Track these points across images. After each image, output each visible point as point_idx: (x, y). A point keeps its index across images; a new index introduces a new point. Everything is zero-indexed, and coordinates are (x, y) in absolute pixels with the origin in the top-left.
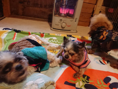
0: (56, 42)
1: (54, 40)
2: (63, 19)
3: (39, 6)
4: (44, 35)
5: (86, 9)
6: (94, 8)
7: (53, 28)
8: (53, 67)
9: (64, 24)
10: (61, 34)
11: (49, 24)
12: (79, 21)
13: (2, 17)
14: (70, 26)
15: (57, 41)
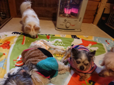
0: (61, 45)
1: (59, 42)
2: (67, 19)
3: (44, 6)
4: (50, 37)
5: (90, 6)
6: (98, 5)
7: (58, 28)
8: (61, 74)
9: (68, 24)
10: (65, 35)
11: (54, 23)
12: (84, 18)
13: (9, 18)
14: (74, 25)
15: (63, 43)
